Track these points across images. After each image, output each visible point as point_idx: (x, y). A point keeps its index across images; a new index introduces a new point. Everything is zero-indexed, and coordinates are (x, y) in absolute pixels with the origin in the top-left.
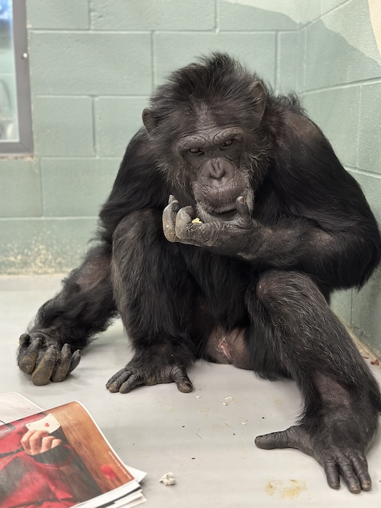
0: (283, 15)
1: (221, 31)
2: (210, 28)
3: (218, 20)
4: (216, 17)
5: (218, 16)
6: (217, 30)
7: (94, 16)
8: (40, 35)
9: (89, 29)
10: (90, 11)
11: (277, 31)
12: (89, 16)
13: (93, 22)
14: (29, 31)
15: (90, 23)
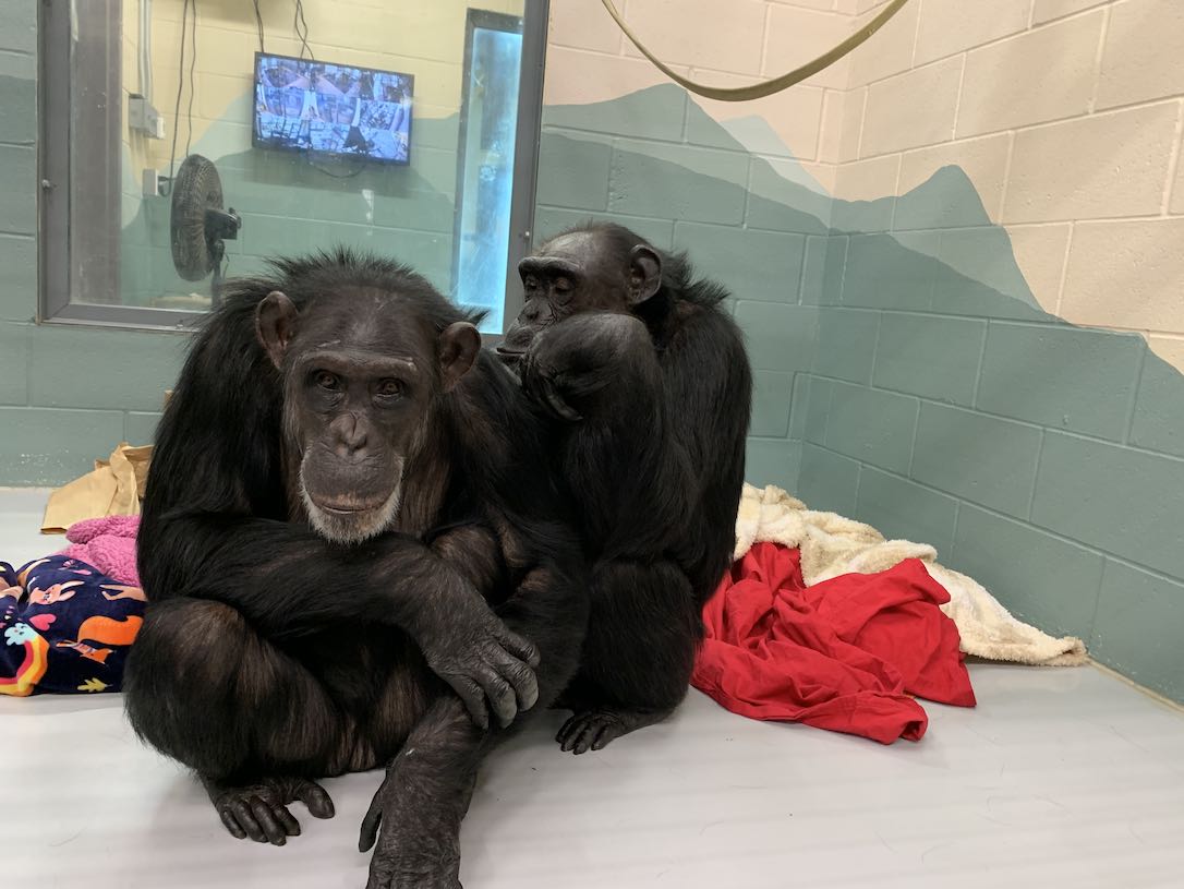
0: (814, 218)
1: (748, 227)
2: (737, 223)
3: (747, 215)
4: (744, 213)
5: (747, 211)
6: (745, 226)
7: (613, 197)
8: (549, 212)
9: (605, 211)
10: (609, 190)
11: (808, 234)
12: (608, 196)
13: (611, 204)
14: (538, 207)
15: (607, 204)
